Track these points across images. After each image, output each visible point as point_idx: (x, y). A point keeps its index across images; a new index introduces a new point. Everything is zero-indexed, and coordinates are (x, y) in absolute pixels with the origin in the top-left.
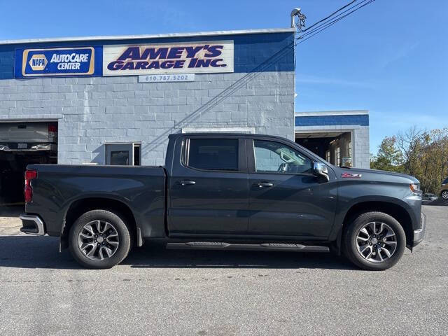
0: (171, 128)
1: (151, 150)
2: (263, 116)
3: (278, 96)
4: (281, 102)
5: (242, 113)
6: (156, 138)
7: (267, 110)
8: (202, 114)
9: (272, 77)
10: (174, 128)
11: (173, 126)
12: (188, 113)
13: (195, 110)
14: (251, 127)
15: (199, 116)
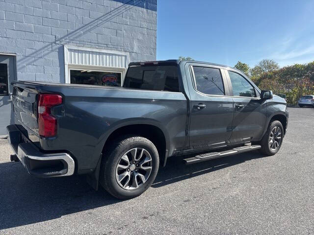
0: (52, 43)
1: (29, 64)
2: (136, 44)
3: (146, 29)
4: (147, 34)
5: (119, 38)
6: (34, 51)
7: (138, 40)
8: (84, 33)
9: (142, 12)
10: (55, 43)
11: (54, 41)
12: (70, 31)
13: (77, 28)
14: (126, 51)
15: (80, 35)
